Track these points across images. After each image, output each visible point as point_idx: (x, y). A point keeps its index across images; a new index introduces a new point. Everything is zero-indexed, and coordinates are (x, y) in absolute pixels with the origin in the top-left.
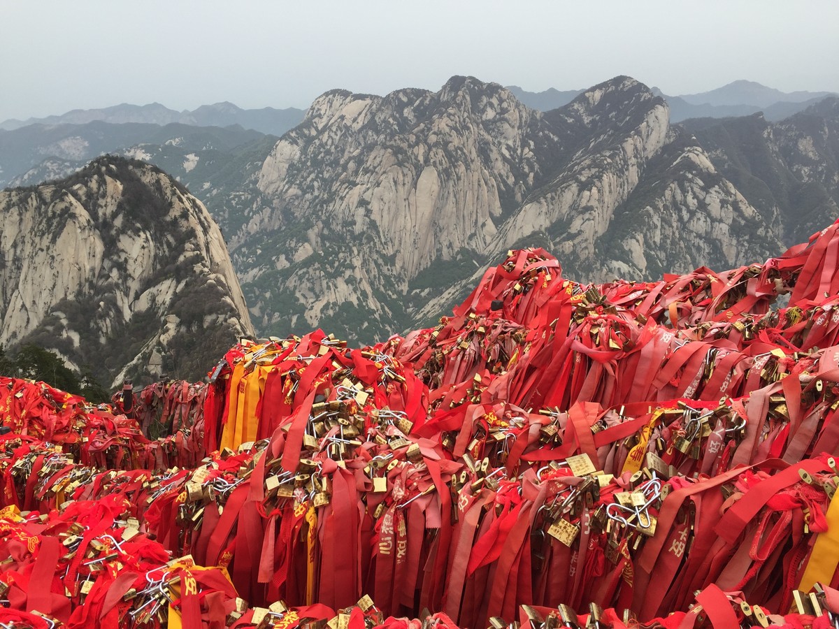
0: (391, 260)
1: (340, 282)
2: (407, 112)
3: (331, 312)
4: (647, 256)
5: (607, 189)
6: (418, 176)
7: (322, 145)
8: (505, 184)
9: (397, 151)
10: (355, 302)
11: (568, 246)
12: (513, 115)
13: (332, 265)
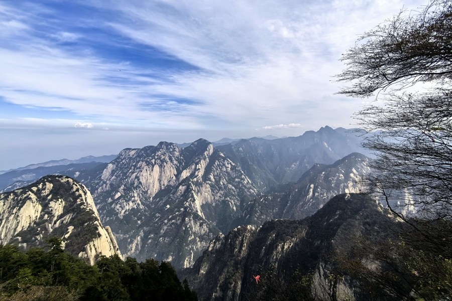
0: (146, 193)
1: (130, 202)
3: (127, 213)
4: (214, 179)
5: (202, 164)
6: (153, 167)
7: (123, 163)
8: (177, 166)
9: (146, 162)
10: (136, 207)
11: (195, 179)
12: (177, 150)
13: (127, 197)
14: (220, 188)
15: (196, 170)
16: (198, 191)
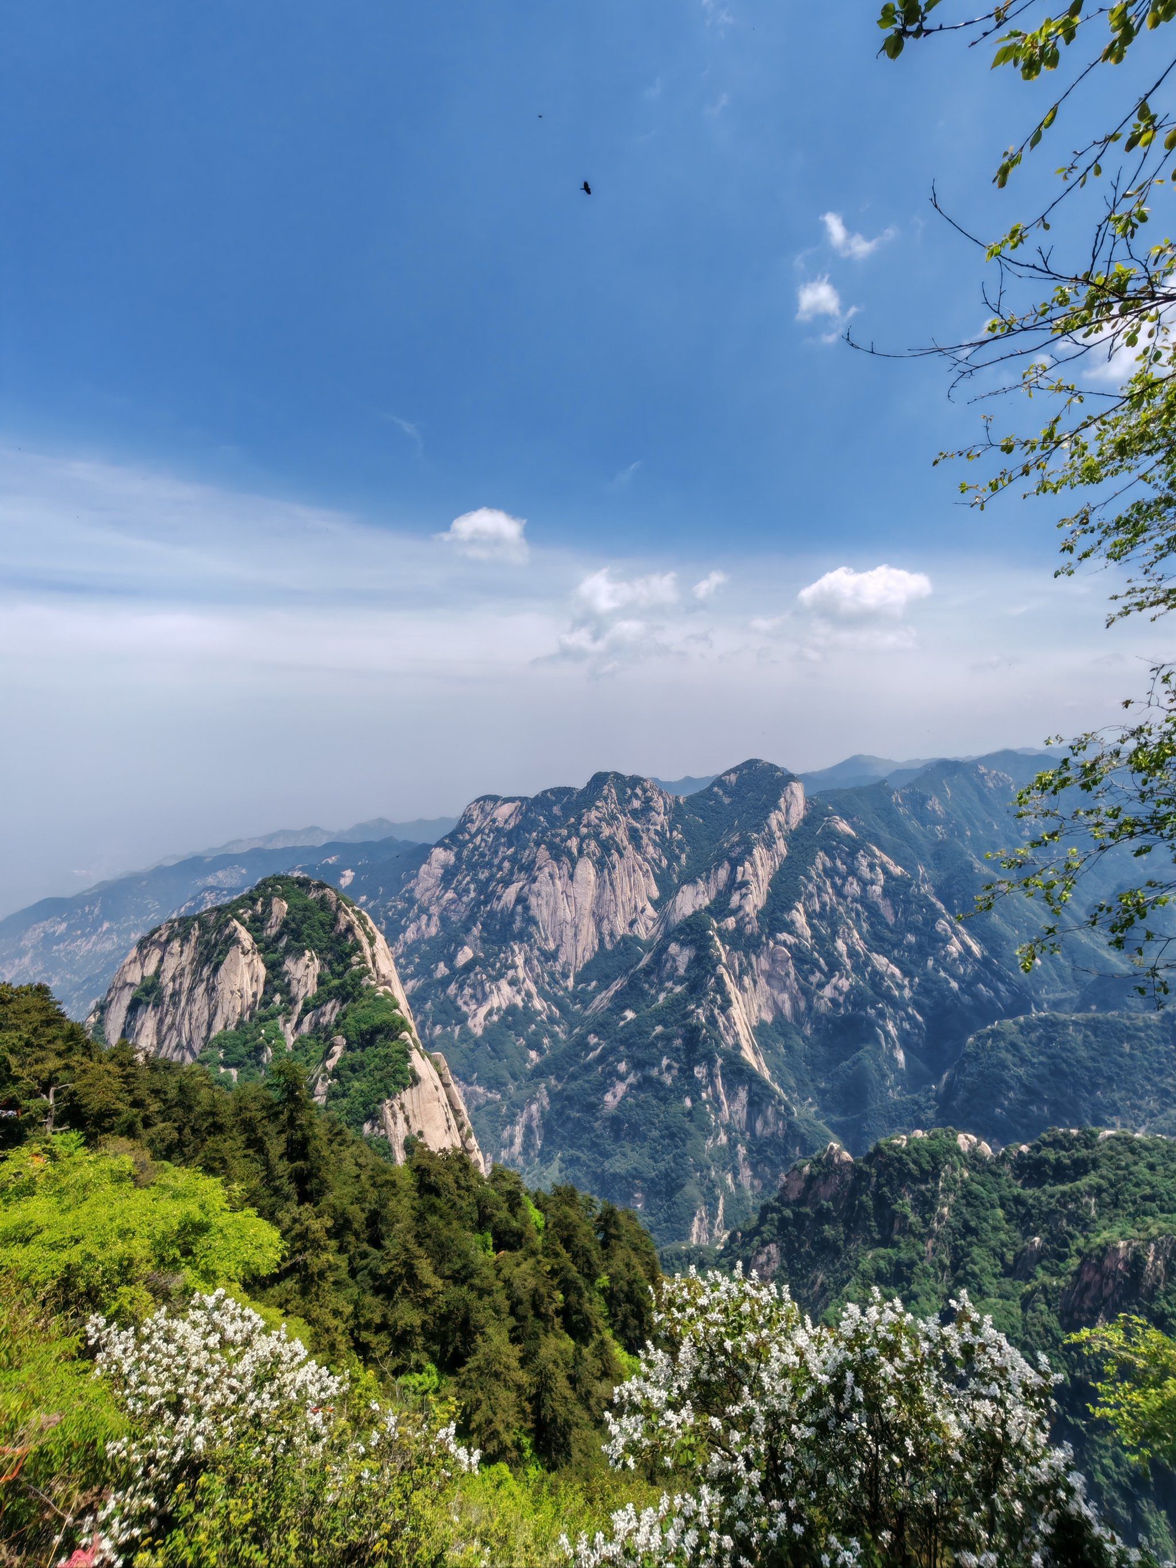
0: (553, 956)
1: (503, 984)
2: (556, 810)
3: (495, 1018)
4: (811, 926)
5: (759, 862)
6: (574, 868)
7: (476, 848)
8: (659, 867)
9: (552, 847)
10: (521, 1004)
11: (731, 922)
12: (659, 803)
13: (493, 966)
14: (834, 966)
15: (734, 885)
16: (743, 972)
